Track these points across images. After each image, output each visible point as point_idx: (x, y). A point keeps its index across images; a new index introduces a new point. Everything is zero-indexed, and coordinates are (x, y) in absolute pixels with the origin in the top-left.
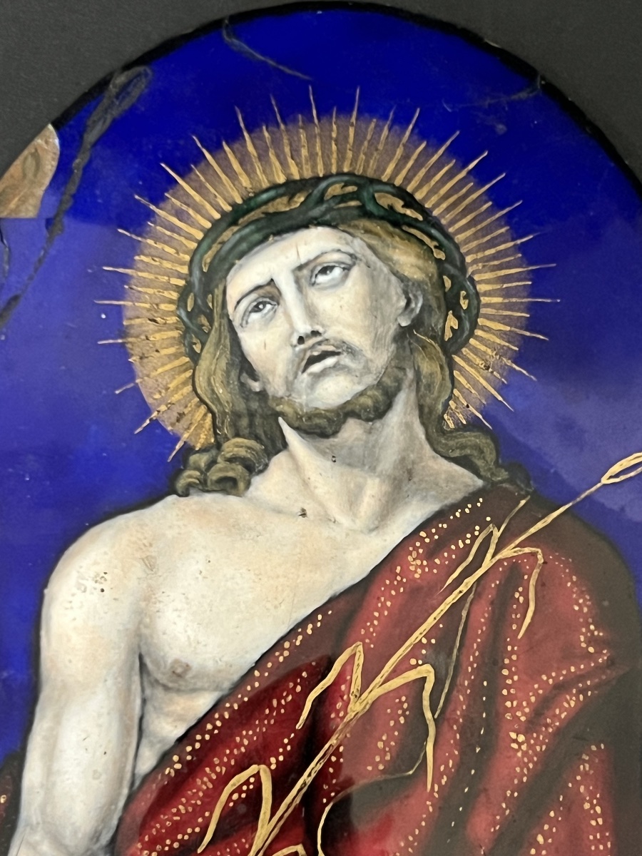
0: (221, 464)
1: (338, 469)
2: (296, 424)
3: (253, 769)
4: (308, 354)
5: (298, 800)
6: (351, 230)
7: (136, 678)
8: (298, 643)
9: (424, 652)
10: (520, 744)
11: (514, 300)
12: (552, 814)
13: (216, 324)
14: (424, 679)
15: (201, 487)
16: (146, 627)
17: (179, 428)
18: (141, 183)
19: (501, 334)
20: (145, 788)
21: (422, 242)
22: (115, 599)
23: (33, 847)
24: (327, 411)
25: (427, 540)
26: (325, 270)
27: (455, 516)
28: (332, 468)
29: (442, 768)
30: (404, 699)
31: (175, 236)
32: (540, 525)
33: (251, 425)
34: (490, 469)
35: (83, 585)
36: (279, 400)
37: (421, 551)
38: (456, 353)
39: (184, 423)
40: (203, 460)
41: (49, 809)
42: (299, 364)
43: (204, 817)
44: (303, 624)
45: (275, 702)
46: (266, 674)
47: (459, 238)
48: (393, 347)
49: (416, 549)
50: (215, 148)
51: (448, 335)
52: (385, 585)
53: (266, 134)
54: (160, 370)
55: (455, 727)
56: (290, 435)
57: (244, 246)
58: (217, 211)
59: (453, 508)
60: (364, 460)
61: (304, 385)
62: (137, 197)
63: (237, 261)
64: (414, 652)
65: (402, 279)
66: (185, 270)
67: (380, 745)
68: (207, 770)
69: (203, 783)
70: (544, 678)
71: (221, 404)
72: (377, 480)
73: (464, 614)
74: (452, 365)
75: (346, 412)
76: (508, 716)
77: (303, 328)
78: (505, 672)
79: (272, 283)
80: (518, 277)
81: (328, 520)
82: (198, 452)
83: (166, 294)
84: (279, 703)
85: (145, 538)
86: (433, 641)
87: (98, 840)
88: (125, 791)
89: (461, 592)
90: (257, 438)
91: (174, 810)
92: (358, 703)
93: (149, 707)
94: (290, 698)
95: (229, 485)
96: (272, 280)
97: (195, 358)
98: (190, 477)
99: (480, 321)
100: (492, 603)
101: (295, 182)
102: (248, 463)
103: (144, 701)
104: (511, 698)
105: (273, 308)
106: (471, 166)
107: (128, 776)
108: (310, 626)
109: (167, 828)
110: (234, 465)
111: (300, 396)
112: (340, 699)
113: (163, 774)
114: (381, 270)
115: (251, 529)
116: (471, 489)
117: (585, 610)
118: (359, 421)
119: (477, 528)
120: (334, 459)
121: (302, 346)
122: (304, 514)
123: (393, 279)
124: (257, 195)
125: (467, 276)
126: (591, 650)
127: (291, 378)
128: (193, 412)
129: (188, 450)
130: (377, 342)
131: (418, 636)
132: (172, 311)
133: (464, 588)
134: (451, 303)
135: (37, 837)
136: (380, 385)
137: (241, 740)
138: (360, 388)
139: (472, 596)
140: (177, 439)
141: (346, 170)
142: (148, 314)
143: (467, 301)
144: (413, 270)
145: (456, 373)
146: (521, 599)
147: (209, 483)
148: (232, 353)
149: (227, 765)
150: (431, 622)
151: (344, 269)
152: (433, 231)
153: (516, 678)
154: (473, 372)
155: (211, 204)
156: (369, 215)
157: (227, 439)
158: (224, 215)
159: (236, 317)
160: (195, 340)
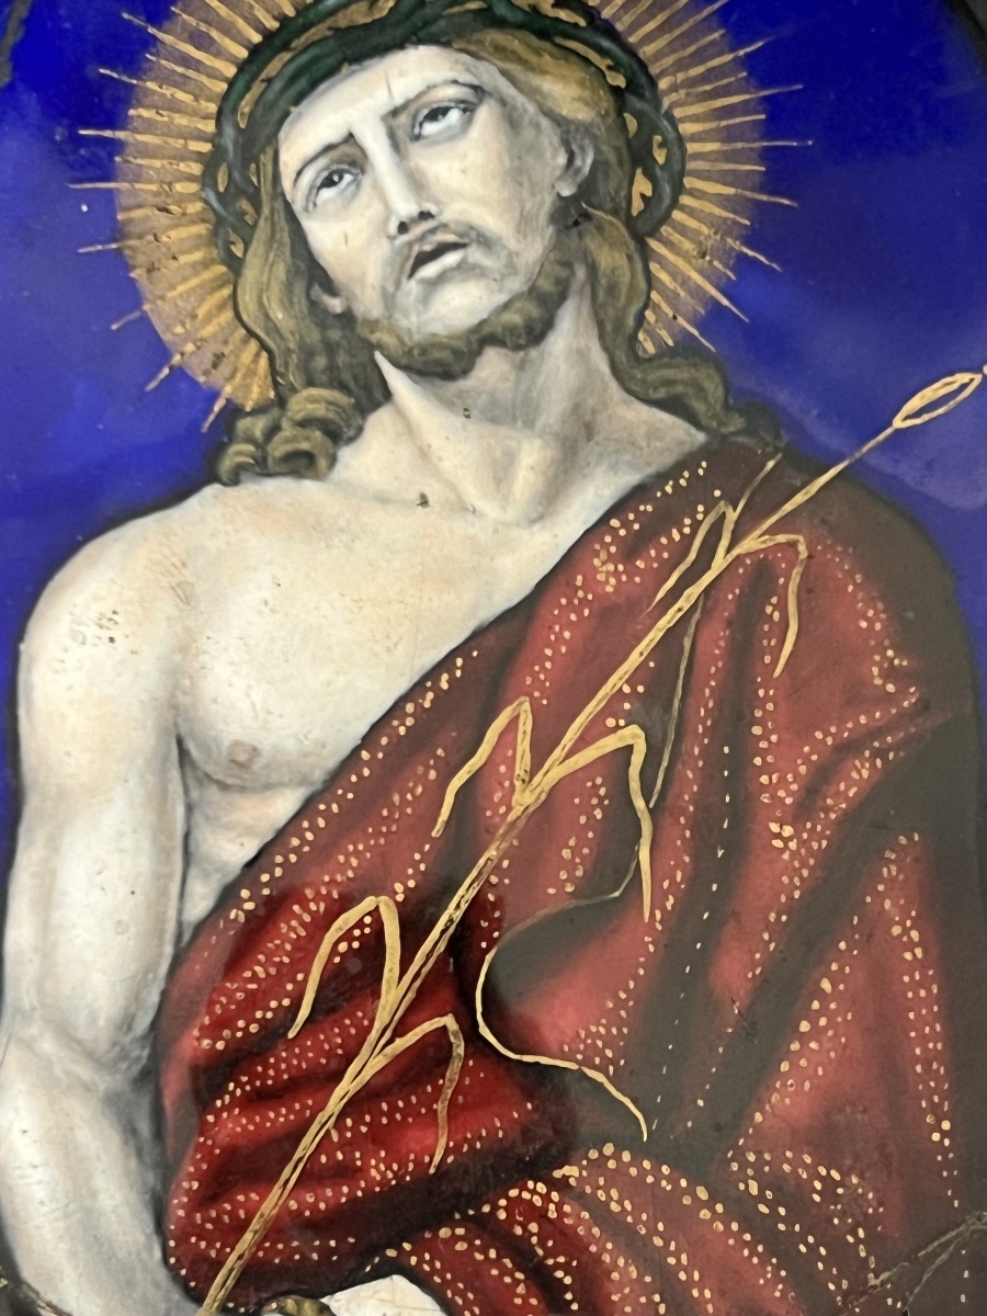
0: (287, 430)
1: (475, 428)
2: (404, 361)
3: (368, 903)
4: (416, 249)
5: (442, 947)
6: (473, 48)
7: (175, 774)
8: (427, 705)
9: (627, 706)
10: (786, 840)
11: (739, 145)
12: (842, 945)
13: (266, 210)
14: (629, 749)
15: (257, 469)
16: (185, 693)
17: (217, 377)
19: (722, 201)
20: (200, 941)
21: (586, 60)
22: (133, 652)
23: (28, 1045)
24: (451, 337)
25: (622, 532)
26: (436, 114)
27: (664, 492)
28: (464, 428)
29: (666, 884)
30: (599, 781)
31: (191, 73)
32: (799, 498)
33: (331, 366)
34: (714, 416)
35: (82, 633)
36: (374, 325)
37: (613, 549)
38: (651, 235)
39: (225, 369)
40: (258, 426)
41: (48, 986)
42: (402, 266)
43: (294, 981)
44: (433, 673)
45: (396, 798)
46: (380, 755)
47: (646, 51)
48: (550, 230)
49: (606, 546)
51: (637, 206)
52: (560, 606)
54: (181, 288)
55: (682, 820)
56: (396, 379)
57: (303, 83)
58: (257, 30)
59: (661, 478)
60: (515, 413)
61: (412, 298)
62: (126, 16)
63: (293, 109)
64: (612, 708)
65: (559, 121)
66: (210, 127)
67: (566, 853)
68: (296, 908)
69: (292, 928)
70: (819, 735)
71: (282, 337)
72: (538, 443)
73: (687, 643)
74: (646, 254)
75: (483, 338)
76: (765, 798)
77: (406, 207)
78: (757, 730)
79: (352, 140)
80: (743, 109)
81: (462, 508)
82: (249, 414)
83: (182, 166)
84: (403, 797)
85: (174, 554)
86: (641, 689)
87: (130, 1028)
88: (169, 950)
89: (680, 610)
90: (342, 387)
91: (248, 974)
92: (527, 793)
93: (198, 818)
94: (419, 790)
95: (304, 462)
96: (350, 138)
97: (235, 265)
98: (239, 453)
99: (688, 182)
100: (730, 623)
102: (332, 427)
103: (190, 809)
104: (767, 768)
105: (354, 180)
107: (171, 927)
108: (445, 677)
109: (238, 1003)
110: (307, 432)
111: (406, 315)
112: (499, 787)
113: (227, 919)
114: (525, 109)
115: (342, 530)
116: (687, 449)
117: (878, 626)
118: (502, 351)
119: (701, 508)
120: (467, 413)
121: (405, 238)
122: (424, 502)
123: (545, 122)
124: (318, 1)
125: (663, 111)
126: (890, 688)
127: (391, 289)
128: (237, 353)
129: (233, 411)
130: (523, 223)
131: (617, 680)
132: (194, 194)
133: (684, 603)
134: (639, 156)
135: (33, 1030)
136: (533, 292)
137: (347, 860)
138: (502, 298)
139: (697, 616)
140: (214, 395)
142: (157, 200)
143: (664, 152)
144: (577, 105)
145: (653, 266)
146: (776, 616)
147: (270, 461)
148: (293, 255)
149: (328, 898)
150: (635, 659)
151: (464, 110)
152: (606, 43)
153: (774, 738)
154: (680, 263)
155: (245, 19)
156: (500, 23)
157: (294, 391)
158: (268, 36)
159: (297, 196)
160: (233, 237)
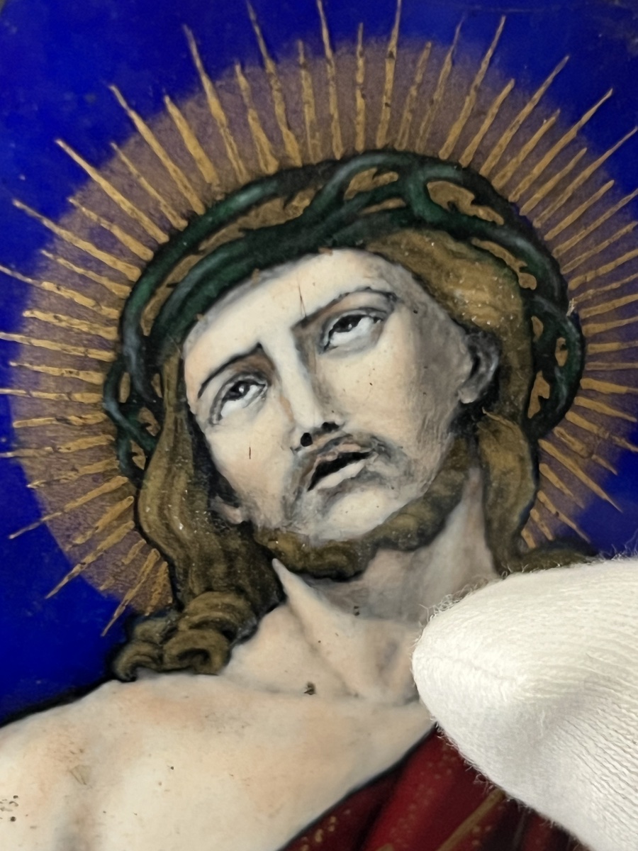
0: (185, 632)
1: (362, 623)
2: (300, 565)
4: (319, 460)
6: (388, 251)
9: (475, 843)
13: (169, 422)
15: (154, 666)
18: (23, 178)
19: (616, 400)
21: (500, 262)
22: (33, 827)
24: (346, 543)
26: (347, 323)
28: (354, 623)
31: (91, 274)
33: (230, 573)
36: (274, 534)
38: (543, 436)
40: (156, 627)
42: (305, 474)
44: (309, 830)
47: (560, 249)
48: (450, 437)
50: (152, 110)
51: (534, 409)
52: (426, 768)
53: (242, 81)
56: (293, 585)
57: (211, 289)
58: (163, 229)
61: (312, 507)
62: (18, 204)
63: (199, 317)
65: (468, 328)
66: (111, 334)
71: (182, 546)
74: (537, 456)
75: (376, 542)
77: (310, 419)
79: (259, 350)
81: (346, 693)
82: (148, 618)
83: (82, 375)
85: (72, 743)
86: (489, 828)
90: (240, 591)
95: (199, 658)
96: (259, 346)
97: (137, 476)
98: (137, 653)
99: (585, 383)
101: (294, 170)
102: (227, 627)
105: (261, 391)
106: (586, 117)
108: (319, 832)
110: (204, 633)
114: (436, 317)
115: (232, 718)
118: (395, 553)
120: (357, 610)
121: (308, 449)
122: (311, 690)
123: (454, 330)
124: (229, 196)
125: (569, 314)
127: (292, 499)
128: (137, 562)
129: (132, 617)
131: (470, 823)
132: (95, 405)
134: (541, 360)
136: (428, 498)
138: (397, 505)
140: (115, 604)
141: (379, 144)
142: (53, 410)
143: (565, 353)
144: (487, 310)
145: (543, 467)
147: (166, 659)
148: (196, 467)
151: (375, 319)
152: (521, 243)
154: (568, 462)
155: (150, 216)
156: (417, 223)
157: (192, 595)
158: (175, 235)
159: (201, 408)
160: (135, 449)
